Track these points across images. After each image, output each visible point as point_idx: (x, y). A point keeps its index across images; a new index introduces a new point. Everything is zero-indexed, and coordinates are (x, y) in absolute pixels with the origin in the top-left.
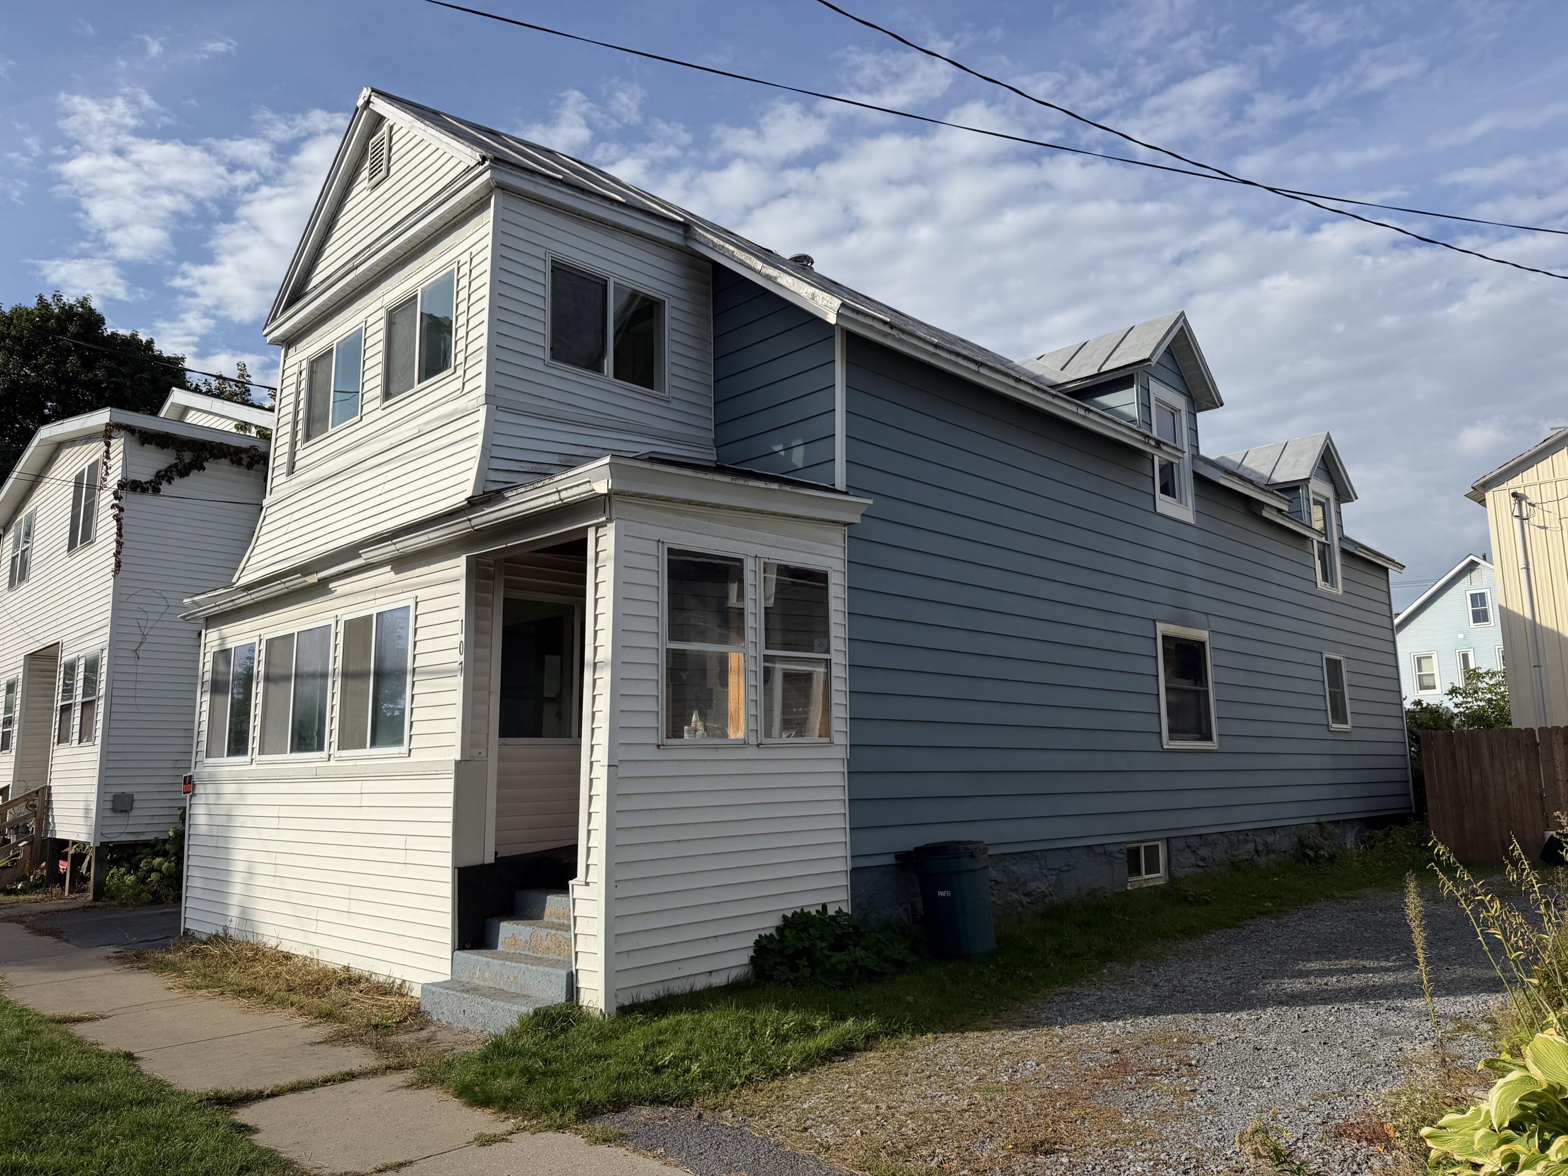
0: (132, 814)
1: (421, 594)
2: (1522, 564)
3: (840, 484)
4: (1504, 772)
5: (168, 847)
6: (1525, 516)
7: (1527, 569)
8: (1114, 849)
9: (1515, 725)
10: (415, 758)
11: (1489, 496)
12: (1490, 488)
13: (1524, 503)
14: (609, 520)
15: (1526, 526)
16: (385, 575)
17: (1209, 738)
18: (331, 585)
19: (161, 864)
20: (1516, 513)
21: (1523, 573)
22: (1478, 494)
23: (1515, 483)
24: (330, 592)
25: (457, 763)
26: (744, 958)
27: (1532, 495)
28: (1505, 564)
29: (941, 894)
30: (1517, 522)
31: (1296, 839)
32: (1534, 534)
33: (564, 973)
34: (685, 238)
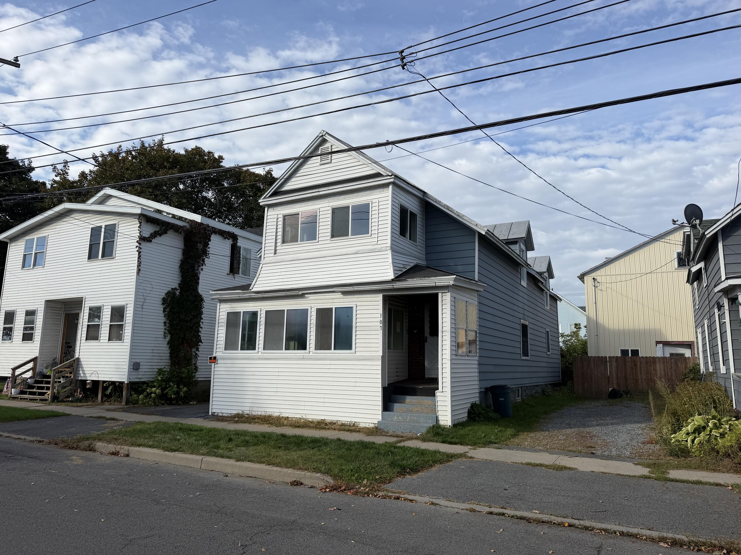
0: (139, 370)
1: (358, 304)
2: (594, 302)
3: (476, 279)
4: (597, 370)
5: (155, 384)
6: (596, 286)
7: (596, 303)
8: (514, 389)
9: (589, 355)
10: (357, 354)
11: (585, 278)
12: (586, 275)
13: (596, 281)
14: (448, 292)
15: (596, 289)
16: (339, 295)
17: (528, 356)
18: (306, 296)
19: (155, 391)
20: (594, 285)
21: (594, 304)
22: (582, 277)
23: (594, 275)
24: (305, 297)
25: (382, 356)
26: (466, 415)
27: (599, 279)
28: (589, 301)
29: (500, 399)
30: (593, 287)
31: (541, 389)
32: (598, 292)
33: (435, 416)
34: (423, 196)
